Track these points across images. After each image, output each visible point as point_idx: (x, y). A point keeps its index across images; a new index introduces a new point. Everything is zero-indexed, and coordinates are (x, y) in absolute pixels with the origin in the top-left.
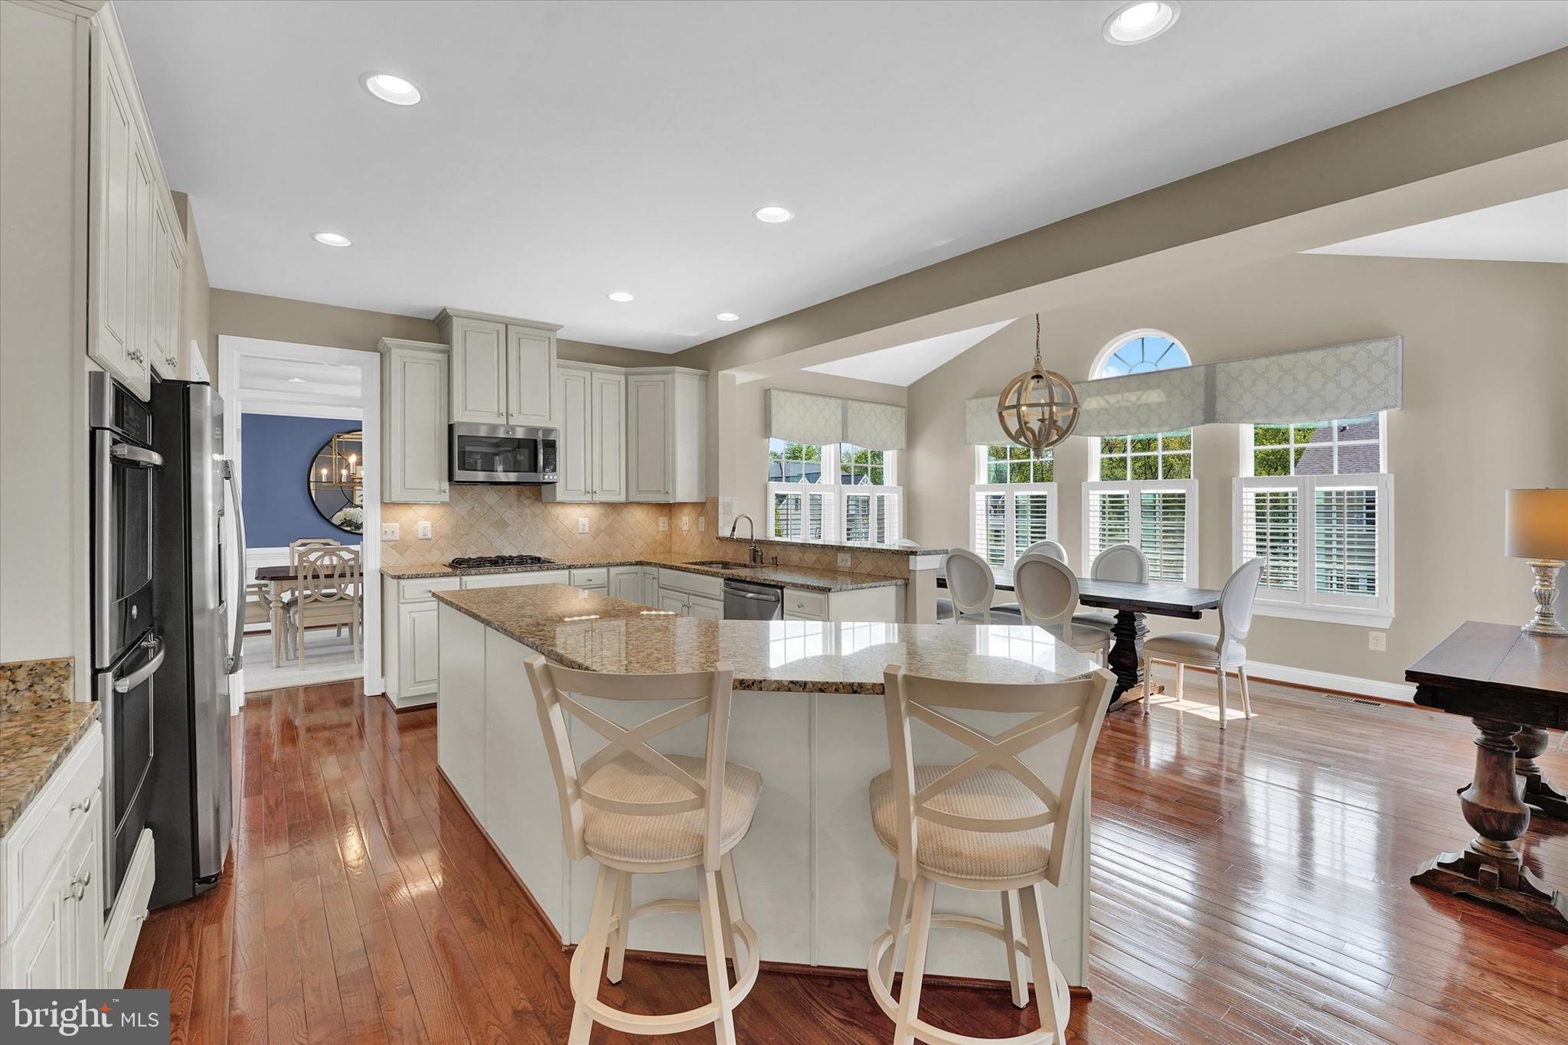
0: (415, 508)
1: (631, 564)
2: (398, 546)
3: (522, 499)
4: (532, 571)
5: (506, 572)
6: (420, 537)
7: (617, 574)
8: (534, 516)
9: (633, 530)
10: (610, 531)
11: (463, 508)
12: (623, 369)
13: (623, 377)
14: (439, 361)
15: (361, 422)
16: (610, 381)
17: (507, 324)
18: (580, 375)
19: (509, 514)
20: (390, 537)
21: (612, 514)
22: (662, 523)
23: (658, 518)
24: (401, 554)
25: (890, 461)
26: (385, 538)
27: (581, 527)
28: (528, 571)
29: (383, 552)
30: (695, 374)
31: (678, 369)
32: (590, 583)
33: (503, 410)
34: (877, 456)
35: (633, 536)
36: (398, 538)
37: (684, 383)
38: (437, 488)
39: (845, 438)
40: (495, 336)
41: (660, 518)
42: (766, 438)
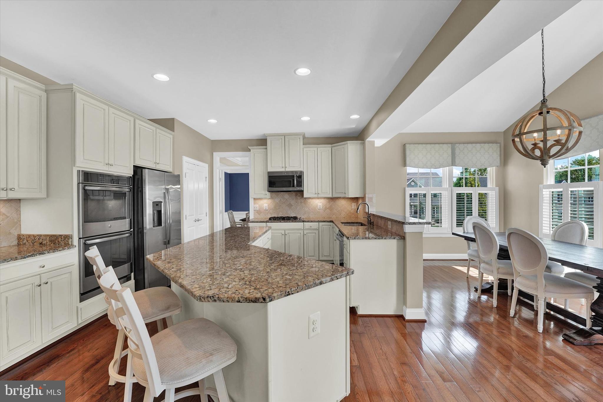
0: (263, 200)
1: (328, 222)
2: (258, 212)
3: (297, 196)
4: (290, 222)
5: (280, 222)
6: (265, 209)
7: (322, 225)
8: (301, 202)
9: (340, 208)
10: (331, 208)
11: (277, 200)
12: (330, 145)
13: (331, 148)
14: (265, 152)
15: (249, 173)
16: (325, 150)
17: (285, 135)
18: (312, 150)
19: (293, 202)
20: (256, 209)
21: (332, 202)
22: (354, 206)
23: (352, 203)
24: (259, 215)
25: (491, 173)
26: (254, 209)
27: (319, 206)
28: (288, 222)
29: (254, 213)
30: (358, 143)
31: (348, 142)
32: (311, 228)
33: (284, 166)
34: (483, 171)
35: (340, 211)
36: (258, 210)
37: (352, 147)
38: (264, 193)
39: (453, 164)
40: (281, 140)
41: (353, 203)
42: (405, 167)
